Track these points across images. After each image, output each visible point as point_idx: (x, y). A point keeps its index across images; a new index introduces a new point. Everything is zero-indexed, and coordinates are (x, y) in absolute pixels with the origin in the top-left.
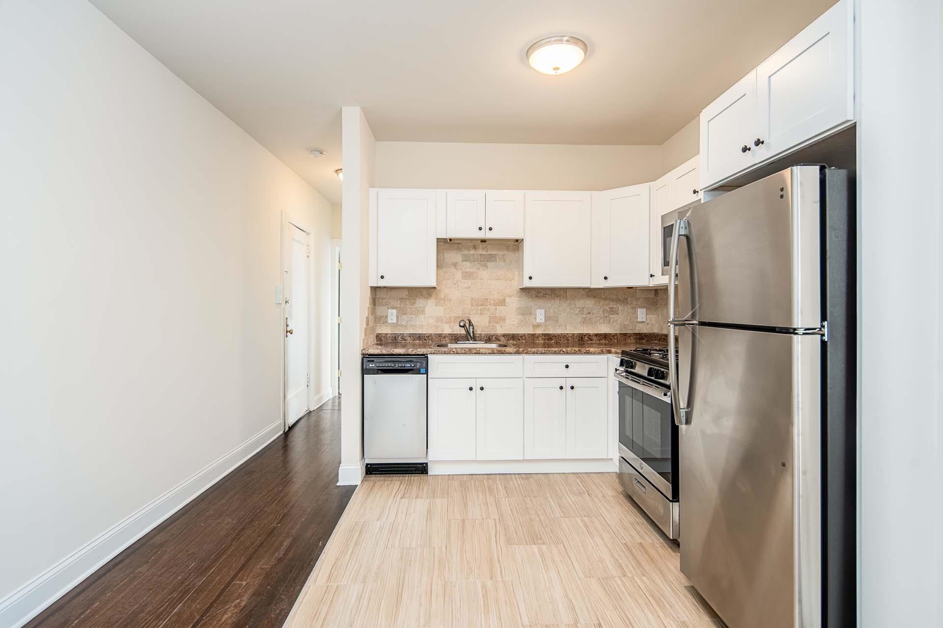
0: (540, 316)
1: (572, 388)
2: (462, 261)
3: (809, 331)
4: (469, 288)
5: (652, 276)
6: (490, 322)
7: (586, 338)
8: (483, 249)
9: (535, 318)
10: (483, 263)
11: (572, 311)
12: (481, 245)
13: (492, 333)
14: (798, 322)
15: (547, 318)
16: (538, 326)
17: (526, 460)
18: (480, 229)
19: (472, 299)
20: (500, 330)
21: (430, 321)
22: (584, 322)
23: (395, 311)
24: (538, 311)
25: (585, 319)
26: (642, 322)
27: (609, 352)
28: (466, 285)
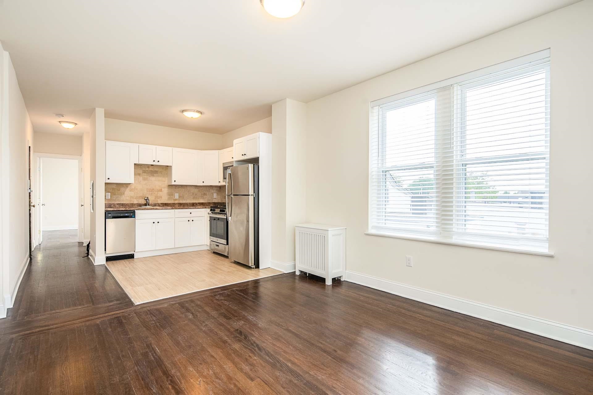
0: (177, 196)
1: (193, 221)
2: (143, 173)
3: (252, 195)
4: (146, 184)
5: (219, 182)
6: (155, 198)
7: (195, 204)
8: (152, 168)
9: (175, 197)
10: (152, 174)
11: (190, 194)
12: (151, 167)
13: (156, 203)
14: (250, 194)
15: (180, 197)
16: (176, 200)
17: (176, 248)
18: (154, 161)
19: (147, 189)
20: (160, 202)
21: (127, 198)
22: (194, 198)
23: (110, 194)
24: (176, 194)
25: (194, 197)
26: (216, 198)
27: (206, 208)
28: (144, 183)
